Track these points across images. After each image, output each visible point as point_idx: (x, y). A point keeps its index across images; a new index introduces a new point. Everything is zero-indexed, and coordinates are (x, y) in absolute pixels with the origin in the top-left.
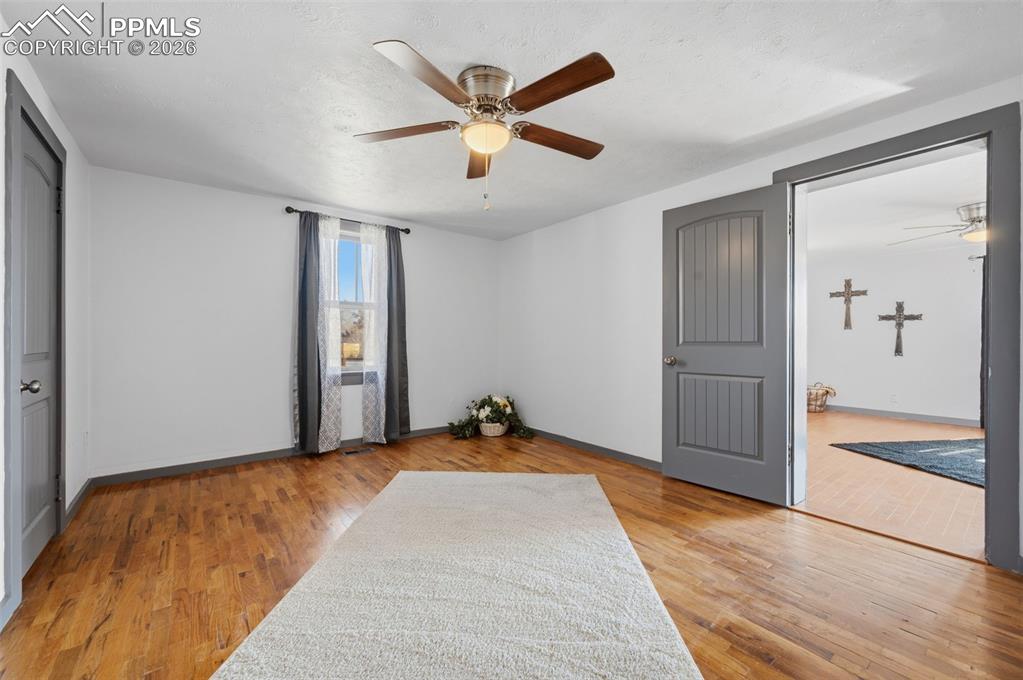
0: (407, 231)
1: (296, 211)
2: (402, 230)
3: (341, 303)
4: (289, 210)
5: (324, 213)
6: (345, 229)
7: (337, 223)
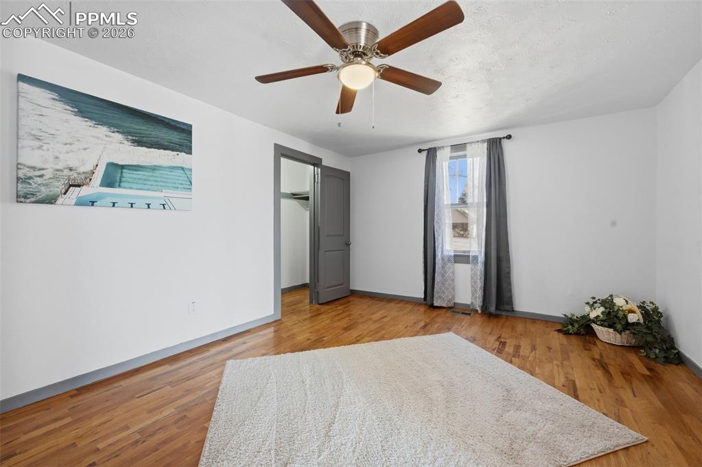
0: (509, 137)
1: (424, 150)
2: (504, 138)
3: (452, 205)
4: (420, 151)
5: (440, 146)
6: (455, 152)
7: (449, 148)
